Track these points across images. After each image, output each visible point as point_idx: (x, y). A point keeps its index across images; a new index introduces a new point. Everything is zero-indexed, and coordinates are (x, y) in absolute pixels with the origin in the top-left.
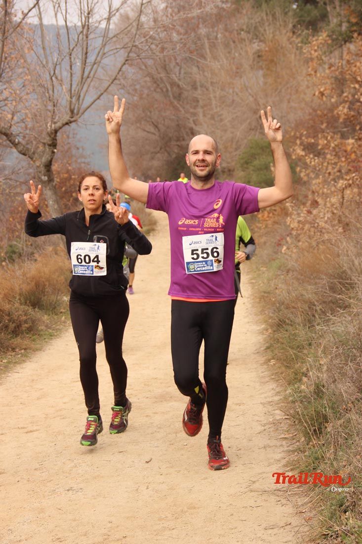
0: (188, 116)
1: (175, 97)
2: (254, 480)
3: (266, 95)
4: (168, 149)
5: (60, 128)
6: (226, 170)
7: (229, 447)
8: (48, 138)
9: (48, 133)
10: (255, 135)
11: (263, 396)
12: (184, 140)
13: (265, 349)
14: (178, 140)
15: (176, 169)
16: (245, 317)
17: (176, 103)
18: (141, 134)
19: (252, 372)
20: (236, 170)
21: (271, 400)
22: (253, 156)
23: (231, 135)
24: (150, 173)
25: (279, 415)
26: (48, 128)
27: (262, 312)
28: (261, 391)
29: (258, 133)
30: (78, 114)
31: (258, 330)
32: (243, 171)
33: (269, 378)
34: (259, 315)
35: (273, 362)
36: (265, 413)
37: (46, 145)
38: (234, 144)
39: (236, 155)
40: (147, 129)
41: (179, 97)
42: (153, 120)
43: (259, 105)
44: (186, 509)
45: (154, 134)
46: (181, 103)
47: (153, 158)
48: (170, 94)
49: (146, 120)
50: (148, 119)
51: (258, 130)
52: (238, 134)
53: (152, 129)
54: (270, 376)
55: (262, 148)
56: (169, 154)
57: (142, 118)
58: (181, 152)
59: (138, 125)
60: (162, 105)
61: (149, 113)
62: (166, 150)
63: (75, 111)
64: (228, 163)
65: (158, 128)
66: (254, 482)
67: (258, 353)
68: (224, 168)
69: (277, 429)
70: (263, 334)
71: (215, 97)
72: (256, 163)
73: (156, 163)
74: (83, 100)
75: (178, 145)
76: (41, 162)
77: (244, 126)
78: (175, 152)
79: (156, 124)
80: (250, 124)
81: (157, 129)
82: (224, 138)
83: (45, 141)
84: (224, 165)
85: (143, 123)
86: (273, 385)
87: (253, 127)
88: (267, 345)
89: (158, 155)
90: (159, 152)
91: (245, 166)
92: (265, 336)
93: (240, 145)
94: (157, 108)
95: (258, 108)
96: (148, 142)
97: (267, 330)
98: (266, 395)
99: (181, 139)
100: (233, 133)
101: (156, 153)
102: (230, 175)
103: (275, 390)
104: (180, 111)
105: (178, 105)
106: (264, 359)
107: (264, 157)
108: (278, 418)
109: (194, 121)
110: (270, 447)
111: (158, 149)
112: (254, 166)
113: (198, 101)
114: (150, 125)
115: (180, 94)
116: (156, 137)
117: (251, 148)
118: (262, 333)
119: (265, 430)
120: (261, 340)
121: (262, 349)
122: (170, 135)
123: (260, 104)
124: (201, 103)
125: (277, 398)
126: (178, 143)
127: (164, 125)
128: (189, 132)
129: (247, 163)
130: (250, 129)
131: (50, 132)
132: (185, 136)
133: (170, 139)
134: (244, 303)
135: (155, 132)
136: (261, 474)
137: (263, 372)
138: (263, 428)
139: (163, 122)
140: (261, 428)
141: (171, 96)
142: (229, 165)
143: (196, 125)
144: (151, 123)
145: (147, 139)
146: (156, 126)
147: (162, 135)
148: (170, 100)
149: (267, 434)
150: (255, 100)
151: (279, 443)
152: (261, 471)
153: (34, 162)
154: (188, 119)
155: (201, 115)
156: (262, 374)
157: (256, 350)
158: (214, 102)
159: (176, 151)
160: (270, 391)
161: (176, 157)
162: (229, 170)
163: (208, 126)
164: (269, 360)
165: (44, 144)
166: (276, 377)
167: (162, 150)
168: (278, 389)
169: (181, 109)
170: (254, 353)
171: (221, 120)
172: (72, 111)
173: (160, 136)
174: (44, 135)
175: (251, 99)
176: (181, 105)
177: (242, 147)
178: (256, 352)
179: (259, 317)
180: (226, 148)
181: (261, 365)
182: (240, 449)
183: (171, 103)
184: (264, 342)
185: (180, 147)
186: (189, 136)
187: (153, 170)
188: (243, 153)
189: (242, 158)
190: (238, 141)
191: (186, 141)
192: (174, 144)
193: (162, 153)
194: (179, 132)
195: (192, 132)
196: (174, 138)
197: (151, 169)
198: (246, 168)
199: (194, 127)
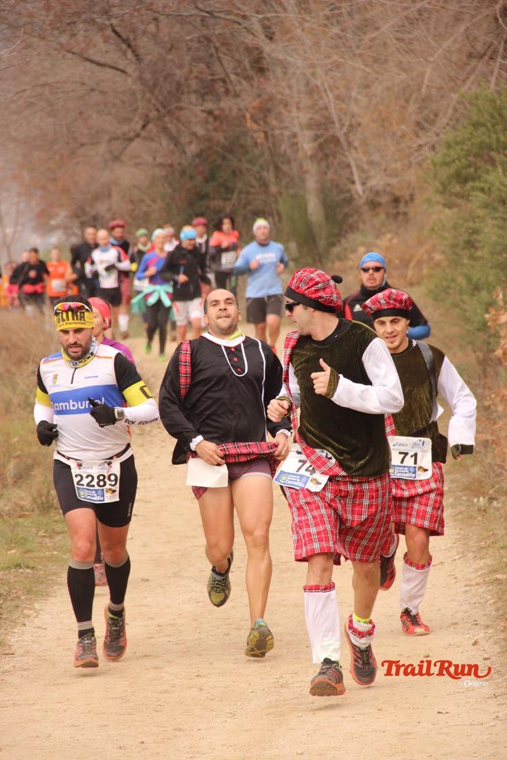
6: (384, 199)
12: (227, 92)
14: (208, 90)
15: (203, 197)
18: (82, 70)
20: (418, 198)
22: (484, 155)
23: (404, 76)
32: (449, 205)
38: (412, 107)
39: (420, 147)
40: (92, 53)
45: (123, 71)
47: (116, 159)
49: (92, 22)
50: (99, 19)
52: (429, 73)
53: (113, 57)
56: (175, 141)
57: (77, 14)
58: (220, 137)
59: (64, 39)
62: (165, 130)
64: (394, 174)
65: (133, 51)
68: (377, 193)
73: (128, 175)
75: (210, 112)
78: (194, 134)
80: (468, 36)
81: (130, 54)
82: (378, 89)
84: (377, 181)
89: (135, 144)
90: (138, 135)
91: (457, 188)
93: (436, 115)
96: (96, 97)
99: (220, 87)
101: (131, 140)
102: (398, 214)
111: (138, 125)
112: (487, 191)
114: (106, 39)
116: (130, 80)
117: (477, 125)
122: (179, 74)
126: (209, 105)
127: (155, 38)
128: (247, 62)
132: (233, 77)
133: (179, 89)
135: (122, 64)
139: (152, 28)
142: (394, 181)
144: (109, 32)
145: (93, 90)
146: (129, 46)
147: (148, 76)
154: (245, 17)
159: (200, 131)
161: (199, 155)
162: (396, 200)
163: (317, 44)
167: (151, 126)
171: (366, 26)
173: (140, 78)
177: (443, 120)
180: (384, 122)
185: (216, 118)
186: (248, 78)
187: (116, 197)
188: (449, 146)
189: (446, 164)
190: (427, 99)
191: (237, 95)
192: (194, 109)
193: (151, 139)
194: (208, 67)
195: (259, 66)
196: (194, 84)
197: (110, 196)
198: (458, 195)
199: (267, 48)
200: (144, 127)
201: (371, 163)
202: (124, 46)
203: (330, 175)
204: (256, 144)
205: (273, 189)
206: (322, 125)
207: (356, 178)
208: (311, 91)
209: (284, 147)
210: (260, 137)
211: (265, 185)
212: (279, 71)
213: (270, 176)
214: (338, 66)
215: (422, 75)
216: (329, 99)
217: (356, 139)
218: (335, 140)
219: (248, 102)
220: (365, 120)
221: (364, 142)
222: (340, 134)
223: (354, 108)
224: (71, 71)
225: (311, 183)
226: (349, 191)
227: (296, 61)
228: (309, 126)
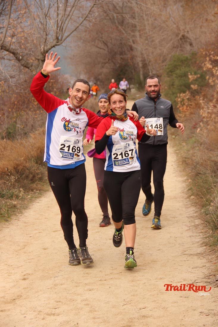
0: (128, 37)
1: (119, 23)
2: (185, 250)
3: (185, 23)
4: (114, 61)
5: (50, 49)
7: (170, 237)
8: (42, 56)
9: (41, 53)
10: (177, 51)
11: (187, 214)
12: (125, 54)
13: (188, 190)
14: (121, 54)
15: (120, 75)
16: (173, 173)
17: (120, 27)
18: (97, 49)
19: (180, 202)
21: (192, 215)
22: (176, 67)
24: (100, 77)
25: (198, 222)
26: (41, 50)
27: (184, 170)
28: (186, 212)
29: (178, 50)
30: (61, 40)
31: (182, 180)
32: (169, 77)
33: (190, 205)
34: (182, 172)
35: (192, 197)
36: (190, 222)
37: (40, 61)
38: (162, 58)
39: (163, 65)
40: (99, 46)
41: (122, 23)
42: (103, 40)
43: (180, 31)
44: (150, 262)
45: (105, 50)
46: (123, 27)
47: (103, 67)
48: (116, 21)
49: (99, 40)
50: (100, 39)
51: (179, 48)
52: (165, 50)
53: (103, 47)
54: (191, 204)
55: (182, 61)
56: (114, 64)
57: (96, 38)
58: (123, 63)
59: (93, 43)
60: (110, 29)
61: (101, 35)
62: (112, 61)
63: (60, 38)
64: (158, 71)
65: (107, 45)
66: (185, 251)
67: (183, 192)
69: (197, 229)
70: (186, 182)
71: (148, 24)
72: (178, 72)
73: (105, 70)
74: (65, 31)
75: (121, 58)
76: (37, 72)
77: (170, 45)
79: (105, 42)
80: (173, 43)
81: (106, 46)
82: (155, 54)
83: (39, 58)
85: (97, 41)
86: (193, 208)
87: (175, 46)
88: (188, 188)
89: (107, 65)
90: (107, 62)
91: (170, 73)
92: (187, 183)
94: (107, 31)
95: (179, 32)
96: (99, 55)
97: (188, 180)
98: (189, 213)
99: (124, 53)
100: (160, 50)
103: (194, 211)
104: (123, 33)
105: (122, 30)
106: (187, 195)
107: (183, 67)
108: (197, 223)
109: (133, 41)
110: (193, 236)
111: (107, 60)
112: (176, 74)
113: (135, 27)
114: (101, 43)
115: (123, 22)
116: (106, 52)
117: (174, 61)
118: (184, 181)
119: (190, 229)
120: (185, 186)
121: (186, 190)
122: (116, 50)
123: (181, 29)
124: (138, 28)
125: (195, 215)
126: (121, 56)
127: (111, 43)
128: (129, 48)
129: (171, 71)
130: (173, 47)
131: (43, 52)
132: (126, 51)
133: (116, 53)
134: (172, 165)
135: (104, 48)
136: (189, 248)
137: (186, 202)
138: (189, 228)
139: (110, 41)
140: (187, 228)
141: (117, 23)
142: (158, 72)
143: (134, 43)
144: (102, 42)
145: (99, 53)
147: (109, 50)
148: (116, 26)
149: (191, 231)
150: (177, 26)
151: (198, 235)
152: (188, 247)
153: (32, 72)
154: (129, 39)
155: (138, 36)
156: (186, 203)
157: (182, 191)
158: (147, 28)
159: (119, 62)
160: (192, 211)
161: (119, 67)
163: (143, 44)
164: (190, 196)
165: (38, 60)
166: (195, 204)
167: (110, 61)
168: (196, 210)
169: (124, 32)
170: (181, 193)
171: (153, 41)
172: (57, 38)
173: (108, 51)
174: (39, 53)
175: (175, 26)
176: (123, 29)
177: (167, 60)
178: (182, 192)
179: (182, 173)
180: (156, 60)
181: (186, 199)
182: (177, 238)
183: (117, 27)
184: (186, 187)
185: (123, 59)
186: (129, 51)
187: (103, 75)
188: (169, 65)
189: (168, 68)
190: (165, 56)
191: (127, 55)
192: (118, 57)
193: (109, 63)
194: (122, 49)
195: (131, 49)
196: (119, 53)
197: (101, 75)
198: (171, 75)
199: (133, 45)
200: (109, 61)
201: (153, 69)
202: (105, 45)
203: (145, 71)
204: (130, 65)
205: (134, 74)
206: (144, 61)
207: (150, 71)
208: (142, 54)
209: (136, 65)
210: (131, 63)
211: (132, 73)
212: (135, 50)
213: (133, 71)
214: (147, 49)
215: (163, 51)
216: (145, 56)
217: (150, 64)
218: (146, 64)
219: (129, 56)
220: (152, 60)
221: (152, 65)
222: (147, 62)
223: (150, 57)
224: (94, 50)
225: (141, 73)
226: (148, 74)
227: (139, 48)
228: (141, 61)
